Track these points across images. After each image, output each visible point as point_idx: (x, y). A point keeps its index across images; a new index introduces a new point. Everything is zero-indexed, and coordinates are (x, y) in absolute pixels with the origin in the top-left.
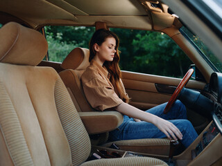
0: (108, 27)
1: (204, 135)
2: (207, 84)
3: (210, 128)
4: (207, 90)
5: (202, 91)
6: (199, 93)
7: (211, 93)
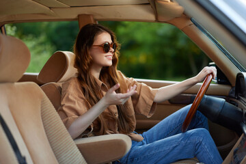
0: (95, 20)
1: (235, 152)
2: (232, 87)
3: (241, 143)
4: (233, 95)
5: (228, 98)
6: (224, 100)
7: (239, 99)
